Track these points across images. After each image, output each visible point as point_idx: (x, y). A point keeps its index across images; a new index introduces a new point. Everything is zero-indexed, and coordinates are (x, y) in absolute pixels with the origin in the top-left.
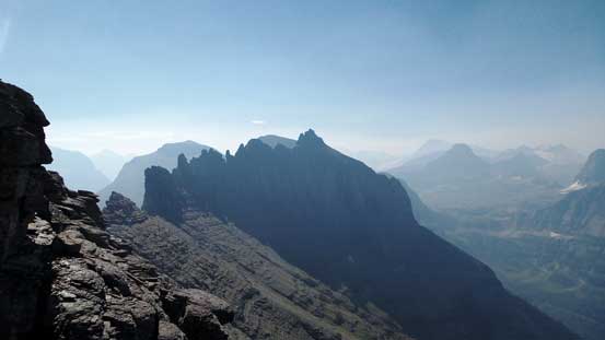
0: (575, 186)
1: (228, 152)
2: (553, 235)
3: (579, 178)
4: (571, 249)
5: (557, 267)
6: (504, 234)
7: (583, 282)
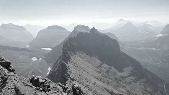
0: (161, 35)
1: (75, 37)
2: (154, 49)
3: (162, 32)
4: (159, 53)
5: (154, 58)
6: (140, 49)
7: (161, 62)
